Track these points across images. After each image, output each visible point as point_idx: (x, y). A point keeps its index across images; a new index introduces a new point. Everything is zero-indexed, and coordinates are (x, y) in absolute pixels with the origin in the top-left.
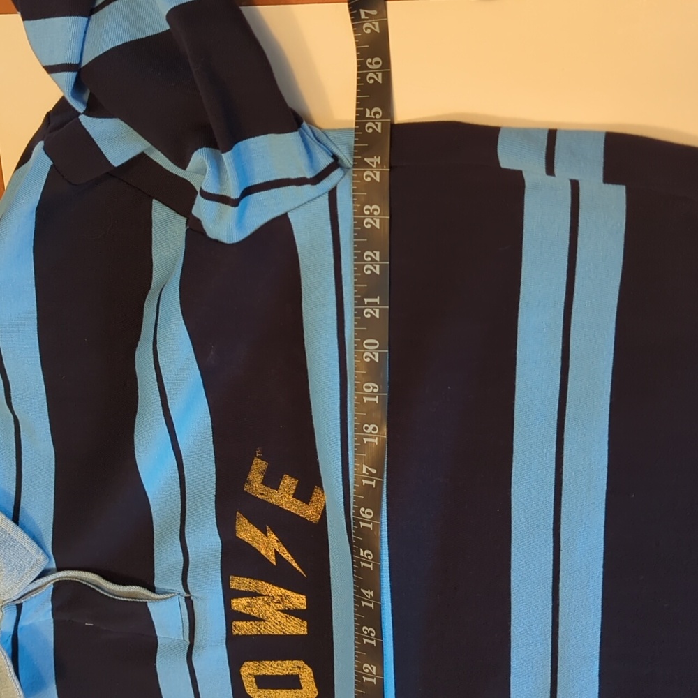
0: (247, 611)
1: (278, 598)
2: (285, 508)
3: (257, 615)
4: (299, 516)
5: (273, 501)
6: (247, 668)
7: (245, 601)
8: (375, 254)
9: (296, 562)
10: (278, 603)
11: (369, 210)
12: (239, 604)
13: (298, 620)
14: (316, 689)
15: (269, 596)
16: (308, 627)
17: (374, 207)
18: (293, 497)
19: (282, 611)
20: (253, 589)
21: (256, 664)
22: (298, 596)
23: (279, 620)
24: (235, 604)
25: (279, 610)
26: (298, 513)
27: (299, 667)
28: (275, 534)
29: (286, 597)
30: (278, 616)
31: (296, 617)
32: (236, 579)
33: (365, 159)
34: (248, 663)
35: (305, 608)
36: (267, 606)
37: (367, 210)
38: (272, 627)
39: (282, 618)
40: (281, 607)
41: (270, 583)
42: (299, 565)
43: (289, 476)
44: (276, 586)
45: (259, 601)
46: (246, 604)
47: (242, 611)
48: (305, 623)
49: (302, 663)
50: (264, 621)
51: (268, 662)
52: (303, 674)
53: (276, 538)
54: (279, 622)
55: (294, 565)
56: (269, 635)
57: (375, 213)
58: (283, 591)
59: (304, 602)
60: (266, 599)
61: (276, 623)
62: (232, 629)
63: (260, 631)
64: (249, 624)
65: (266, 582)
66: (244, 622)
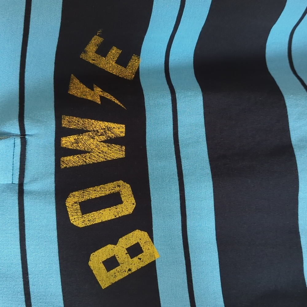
0: (75, 146)
1: (102, 131)
2: (108, 70)
3: (83, 149)
4: (118, 76)
5: (101, 66)
6: (72, 198)
7: (72, 138)
9: (118, 100)
10: (101, 135)
12: (67, 141)
13: (118, 147)
14: (134, 201)
15: (94, 131)
16: (126, 151)
18: (115, 63)
19: (104, 142)
20: (80, 127)
21: (81, 192)
22: (119, 126)
23: (101, 149)
24: (63, 142)
25: (101, 142)
26: (117, 74)
27: (119, 186)
28: (100, 88)
29: (109, 129)
30: (101, 146)
31: (116, 144)
32: (67, 118)
34: (74, 193)
35: (124, 135)
36: (92, 140)
38: (96, 156)
39: (104, 148)
40: (103, 138)
41: (95, 120)
42: (120, 101)
43: (116, 47)
44: (100, 121)
45: (85, 137)
46: (73, 141)
47: (70, 147)
48: (124, 148)
49: (121, 182)
50: (89, 152)
51: (91, 188)
52: (123, 191)
53: (101, 90)
54: (102, 151)
55: (116, 102)
56: (94, 163)
58: (106, 123)
59: (124, 130)
60: (91, 134)
61: (100, 153)
62: (60, 164)
63: (85, 162)
64: (75, 157)
65: (91, 119)
66: (71, 157)
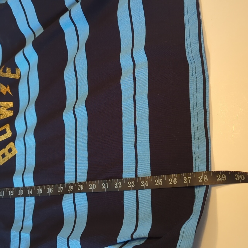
8: (120, 186)
11: (133, 183)
17: (134, 185)
33: (147, 181)
37: (133, 182)
57: (132, 185)
